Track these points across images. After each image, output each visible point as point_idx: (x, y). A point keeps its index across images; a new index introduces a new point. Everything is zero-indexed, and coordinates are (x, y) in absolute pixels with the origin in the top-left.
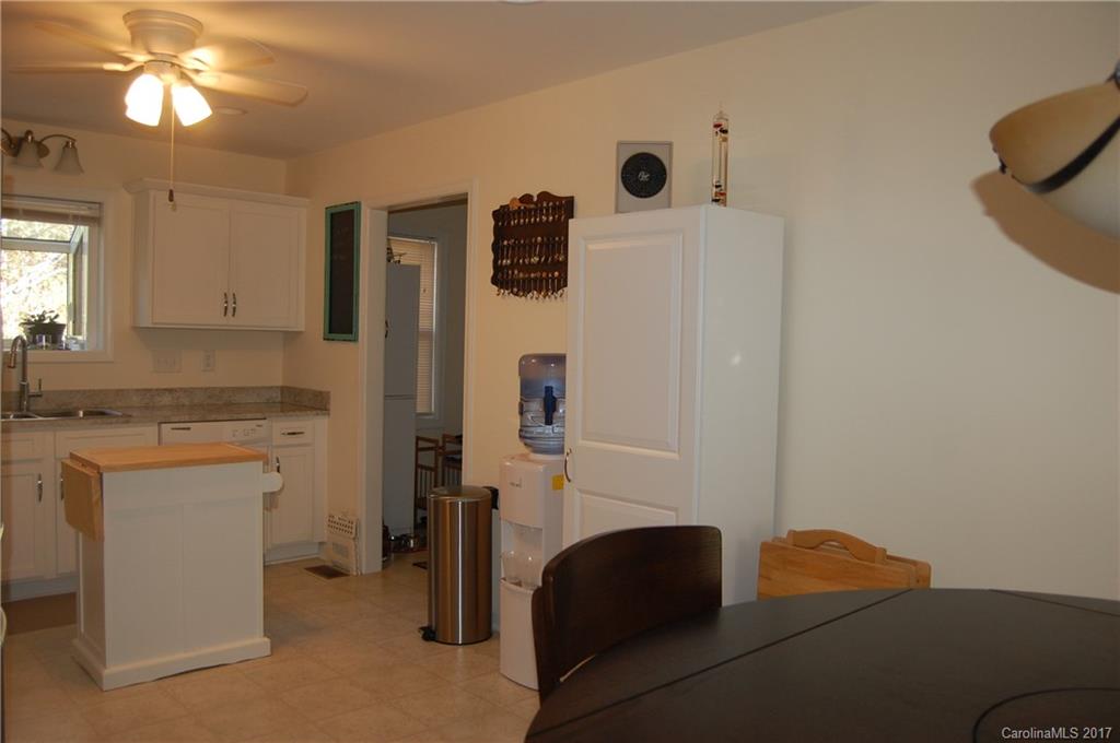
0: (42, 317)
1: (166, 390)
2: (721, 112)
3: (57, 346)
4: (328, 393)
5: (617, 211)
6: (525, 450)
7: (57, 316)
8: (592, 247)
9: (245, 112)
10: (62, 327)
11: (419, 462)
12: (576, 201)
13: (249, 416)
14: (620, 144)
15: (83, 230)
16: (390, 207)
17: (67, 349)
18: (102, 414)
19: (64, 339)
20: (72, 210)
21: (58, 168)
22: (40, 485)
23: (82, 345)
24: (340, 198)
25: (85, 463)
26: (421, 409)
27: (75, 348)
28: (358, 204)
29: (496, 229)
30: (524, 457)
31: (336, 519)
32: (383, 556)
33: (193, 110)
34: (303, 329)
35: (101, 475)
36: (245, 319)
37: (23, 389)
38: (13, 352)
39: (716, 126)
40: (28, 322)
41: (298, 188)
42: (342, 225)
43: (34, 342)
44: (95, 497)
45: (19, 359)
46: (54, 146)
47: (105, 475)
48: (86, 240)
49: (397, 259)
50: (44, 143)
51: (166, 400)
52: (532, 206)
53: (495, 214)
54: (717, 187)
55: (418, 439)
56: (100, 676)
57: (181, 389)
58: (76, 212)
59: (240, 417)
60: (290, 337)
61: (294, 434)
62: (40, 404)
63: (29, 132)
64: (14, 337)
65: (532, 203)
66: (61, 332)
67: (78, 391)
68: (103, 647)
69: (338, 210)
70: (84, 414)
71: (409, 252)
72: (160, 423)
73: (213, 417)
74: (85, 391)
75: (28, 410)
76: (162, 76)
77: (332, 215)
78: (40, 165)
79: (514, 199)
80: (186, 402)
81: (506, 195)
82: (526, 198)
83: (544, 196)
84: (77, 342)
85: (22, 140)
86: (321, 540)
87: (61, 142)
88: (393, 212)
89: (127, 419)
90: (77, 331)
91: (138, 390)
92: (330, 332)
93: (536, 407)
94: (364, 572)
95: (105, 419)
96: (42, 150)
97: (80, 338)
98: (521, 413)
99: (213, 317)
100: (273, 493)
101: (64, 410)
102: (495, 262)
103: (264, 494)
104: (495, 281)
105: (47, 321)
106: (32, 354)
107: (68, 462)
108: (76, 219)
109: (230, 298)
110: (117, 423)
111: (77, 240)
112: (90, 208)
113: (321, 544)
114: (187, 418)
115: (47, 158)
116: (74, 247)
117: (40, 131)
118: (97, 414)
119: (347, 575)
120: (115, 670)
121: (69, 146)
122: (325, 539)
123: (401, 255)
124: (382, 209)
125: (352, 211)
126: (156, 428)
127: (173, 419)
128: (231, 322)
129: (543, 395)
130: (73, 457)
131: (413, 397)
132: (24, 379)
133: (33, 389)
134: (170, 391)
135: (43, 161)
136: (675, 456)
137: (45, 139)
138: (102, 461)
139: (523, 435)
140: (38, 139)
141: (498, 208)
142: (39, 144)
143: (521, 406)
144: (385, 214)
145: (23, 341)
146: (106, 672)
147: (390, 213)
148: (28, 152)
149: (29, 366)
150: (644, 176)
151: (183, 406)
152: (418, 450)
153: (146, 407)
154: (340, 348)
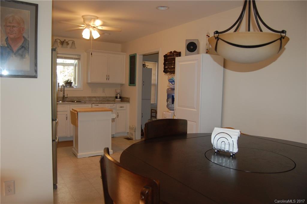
0: (68, 80)
1: (94, 97)
2: (208, 32)
3: (71, 87)
4: (130, 98)
5: (186, 55)
6: (168, 110)
7: (71, 80)
8: (180, 63)
9: (110, 34)
10: (72, 83)
11: (152, 115)
12: (181, 53)
13: (112, 103)
14: (186, 40)
15: (77, 61)
16: (143, 55)
17: (73, 87)
18: (80, 102)
19: (72, 85)
20: (74, 57)
21: (71, 47)
22: (67, 117)
23: (76, 87)
24: (132, 53)
25: (75, 111)
26: (151, 103)
27: (75, 87)
28: (136, 54)
29: (164, 59)
30: (168, 112)
31: (131, 127)
32: (141, 136)
33: (96, 35)
34: (124, 83)
35: (78, 113)
36: (111, 81)
37: (64, 96)
38: (62, 88)
39: (207, 36)
40: (65, 82)
41: (123, 51)
42: (133, 59)
43: (66, 86)
44: (77, 117)
45: (63, 90)
46: (70, 43)
47: (79, 113)
48: (77, 63)
49: (147, 67)
50: (68, 42)
51: (94, 99)
52: (172, 54)
53: (165, 56)
54: (207, 49)
55: (152, 110)
56: (77, 155)
57: (97, 97)
58: (75, 57)
59: (109, 103)
60: (122, 85)
61: (122, 107)
62: (67, 100)
63: (65, 40)
64: (62, 85)
65: (172, 53)
66: (72, 84)
67: (75, 97)
68: (78, 149)
69: (132, 55)
70: (76, 102)
71: (150, 65)
72: (92, 104)
73: (104, 103)
74: (77, 97)
75: (65, 101)
76: (90, 29)
77: (131, 57)
78: (67, 47)
79: (168, 53)
80: (98, 99)
81: (166, 52)
82: (171, 52)
83: (175, 52)
84: (75, 86)
85: (64, 42)
86: (128, 132)
87: (72, 42)
88: (144, 55)
89: (85, 103)
90: (75, 84)
91: (88, 97)
92: (130, 84)
93: (170, 100)
94: (137, 139)
95: (81, 103)
96: (68, 44)
97: (76, 85)
98: (167, 101)
99: (104, 80)
100: (114, 119)
101: (72, 101)
102: (164, 67)
103: (112, 119)
104: (164, 71)
105: (69, 81)
106: (66, 89)
107: (72, 110)
108: (75, 59)
109: (108, 77)
110: (83, 103)
111: (75, 63)
112: (78, 56)
113: (128, 133)
114: (98, 103)
115: (69, 45)
116: (75, 65)
117: (67, 40)
118: (79, 102)
119: (132, 140)
120: (80, 154)
121: (73, 43)
122: (129, 132)
123: (148, 66)
124: (141, 55)
125: (135, 56)
126: (91, 105)
127: (95, 103)
128: (108, 81)
129: (171, 97)
130: (73, 109)
131: (150, 100)
132: (64, 94)
133: (66, 96)
134: (95, 97)
135: (68, 46)
136: (196, 110)
137: (68, 41)
138: (78, 110)
139: (168, 106)
140: (67, 41)
141: (165, 55)
142: (67, 42)
143: (167, 100)
144: (142, 56)
145: (64, 85)
146: (78, 155)
147: (143, 56)
148: (65, 44)
149: (65, 91)
150: (192, 47)
151: (98, 101)
152: (152, 112)
153: (90, 101)
154: (132, 88)
